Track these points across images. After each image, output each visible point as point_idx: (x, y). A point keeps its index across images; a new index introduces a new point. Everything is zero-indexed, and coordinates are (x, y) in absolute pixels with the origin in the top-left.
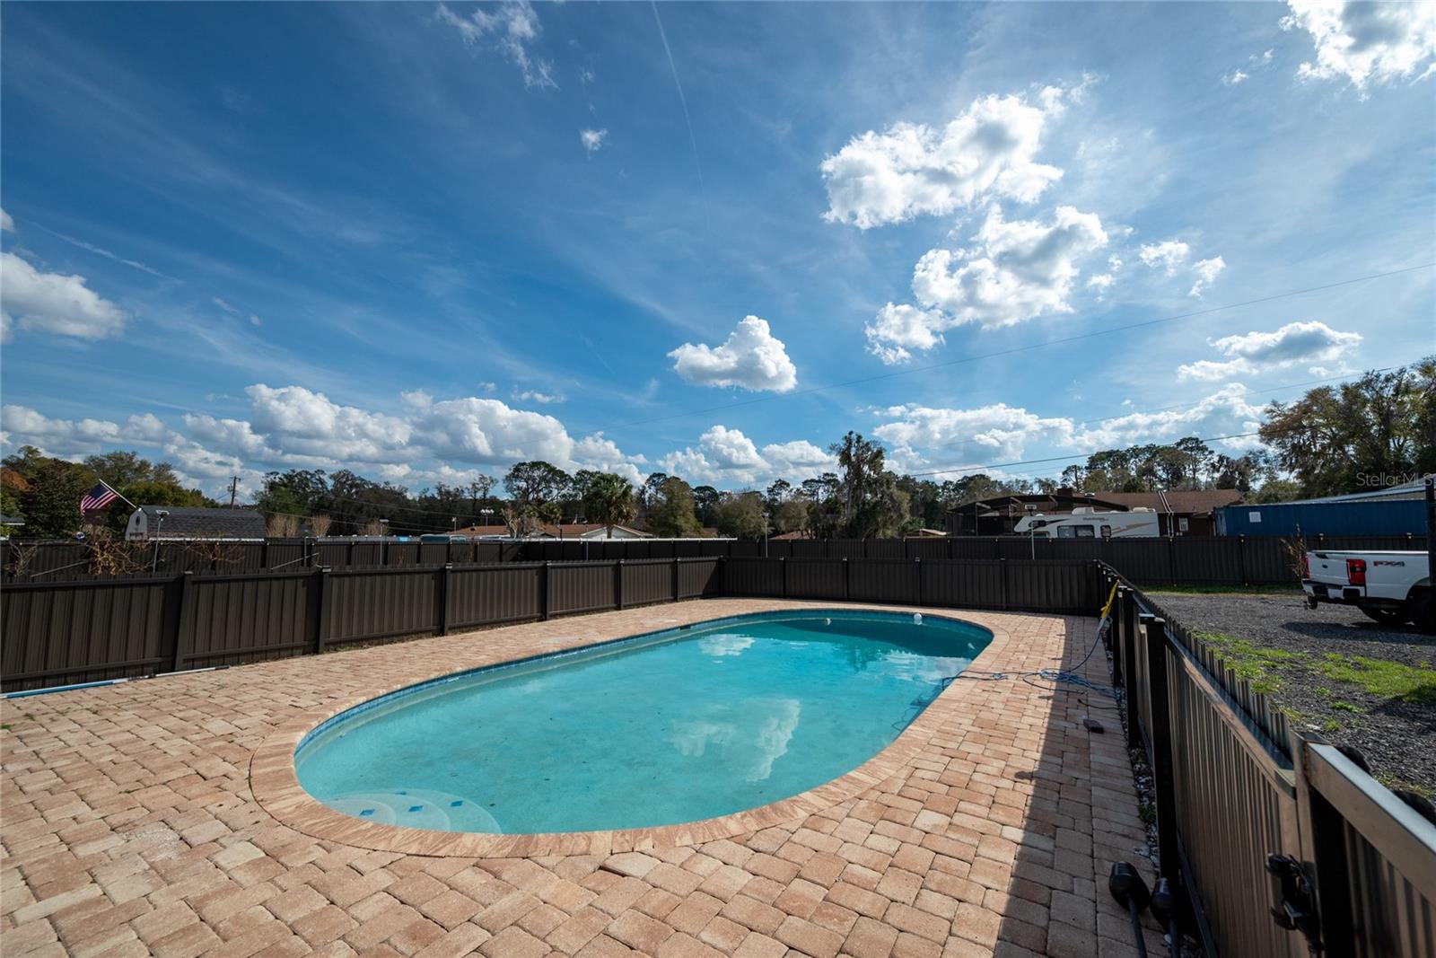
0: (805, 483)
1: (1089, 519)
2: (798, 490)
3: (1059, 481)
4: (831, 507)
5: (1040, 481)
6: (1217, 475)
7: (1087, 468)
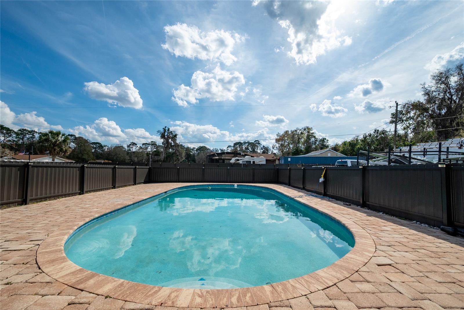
0: (143, 144)
1: (250, 159)
2: (140, 147)
3: (226, 150)
4: (157, 153)
5: (221, 149)
6: (262, 151)
7: (233, 146)
